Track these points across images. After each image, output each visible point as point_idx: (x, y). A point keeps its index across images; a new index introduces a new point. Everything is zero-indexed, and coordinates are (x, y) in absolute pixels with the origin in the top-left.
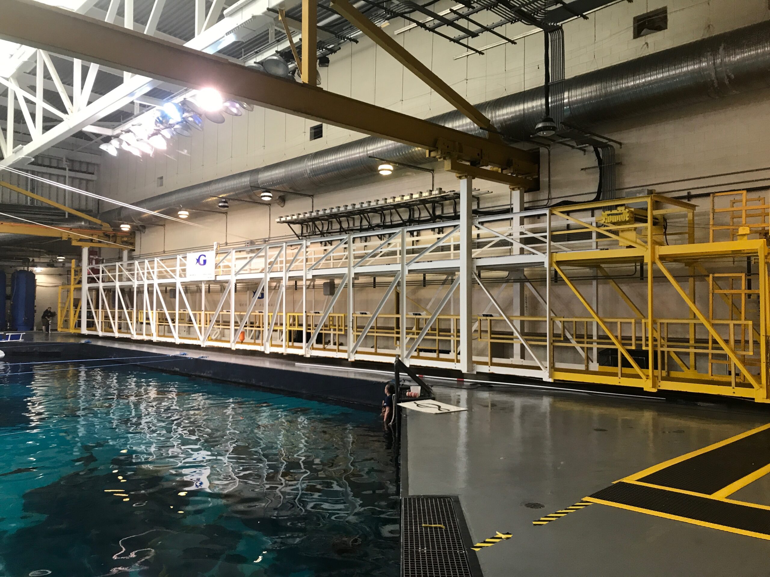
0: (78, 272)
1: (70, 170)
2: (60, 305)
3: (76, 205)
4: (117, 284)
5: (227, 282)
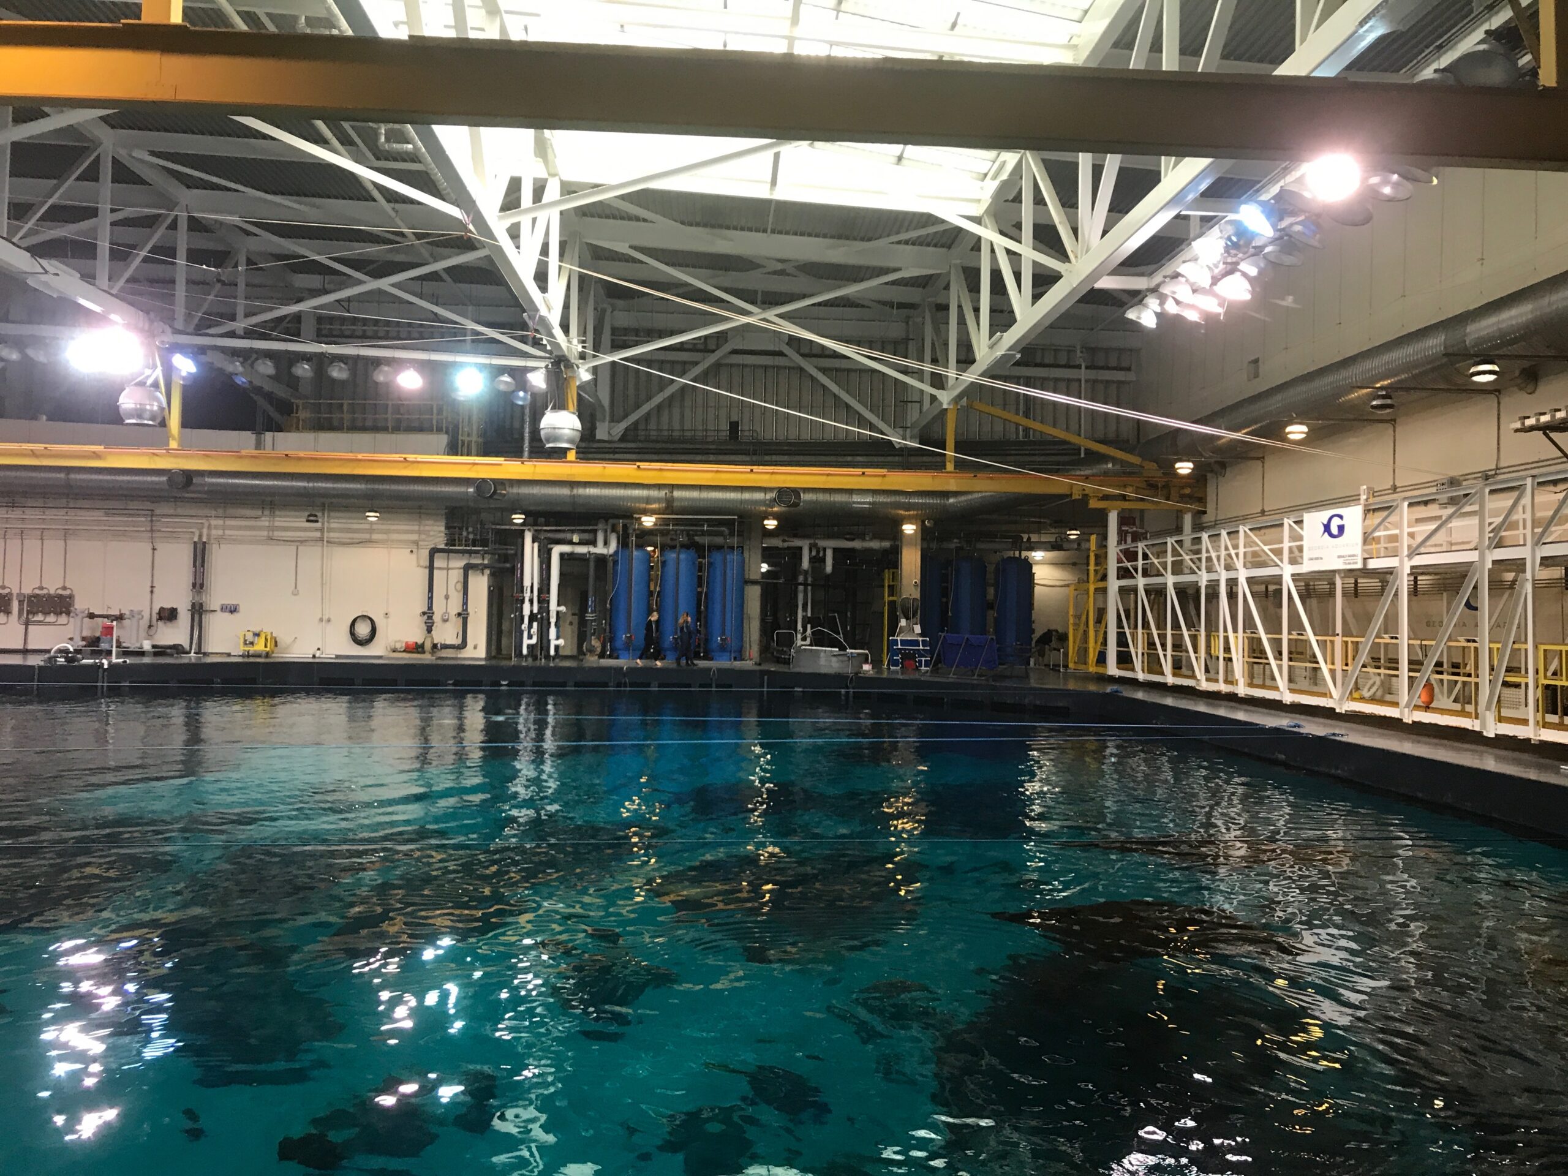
0: (1101, 558)
1: (1087, 368)
2: (1071, 621)
3: (1100, 434)
4: (1170, 580)
5: (1390, 572)
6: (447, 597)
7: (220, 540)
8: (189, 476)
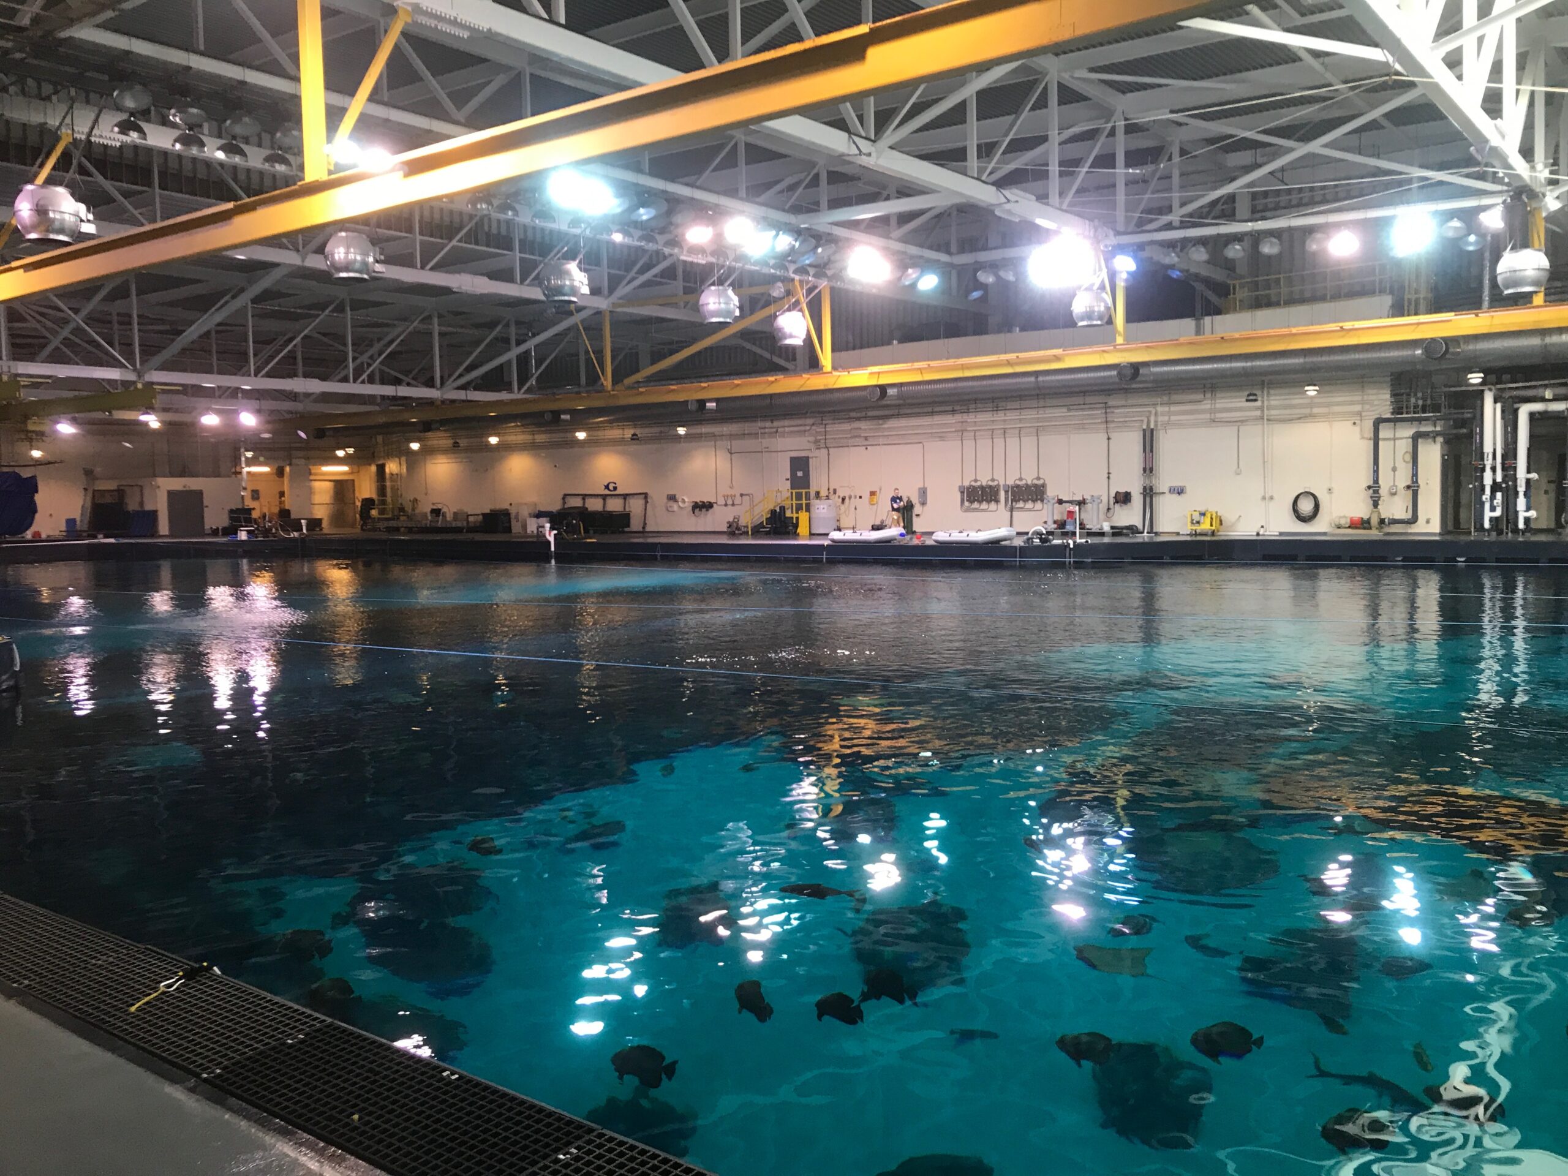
6: (1394, 469)
7: (1166, 426)
8: (1136, 367)
